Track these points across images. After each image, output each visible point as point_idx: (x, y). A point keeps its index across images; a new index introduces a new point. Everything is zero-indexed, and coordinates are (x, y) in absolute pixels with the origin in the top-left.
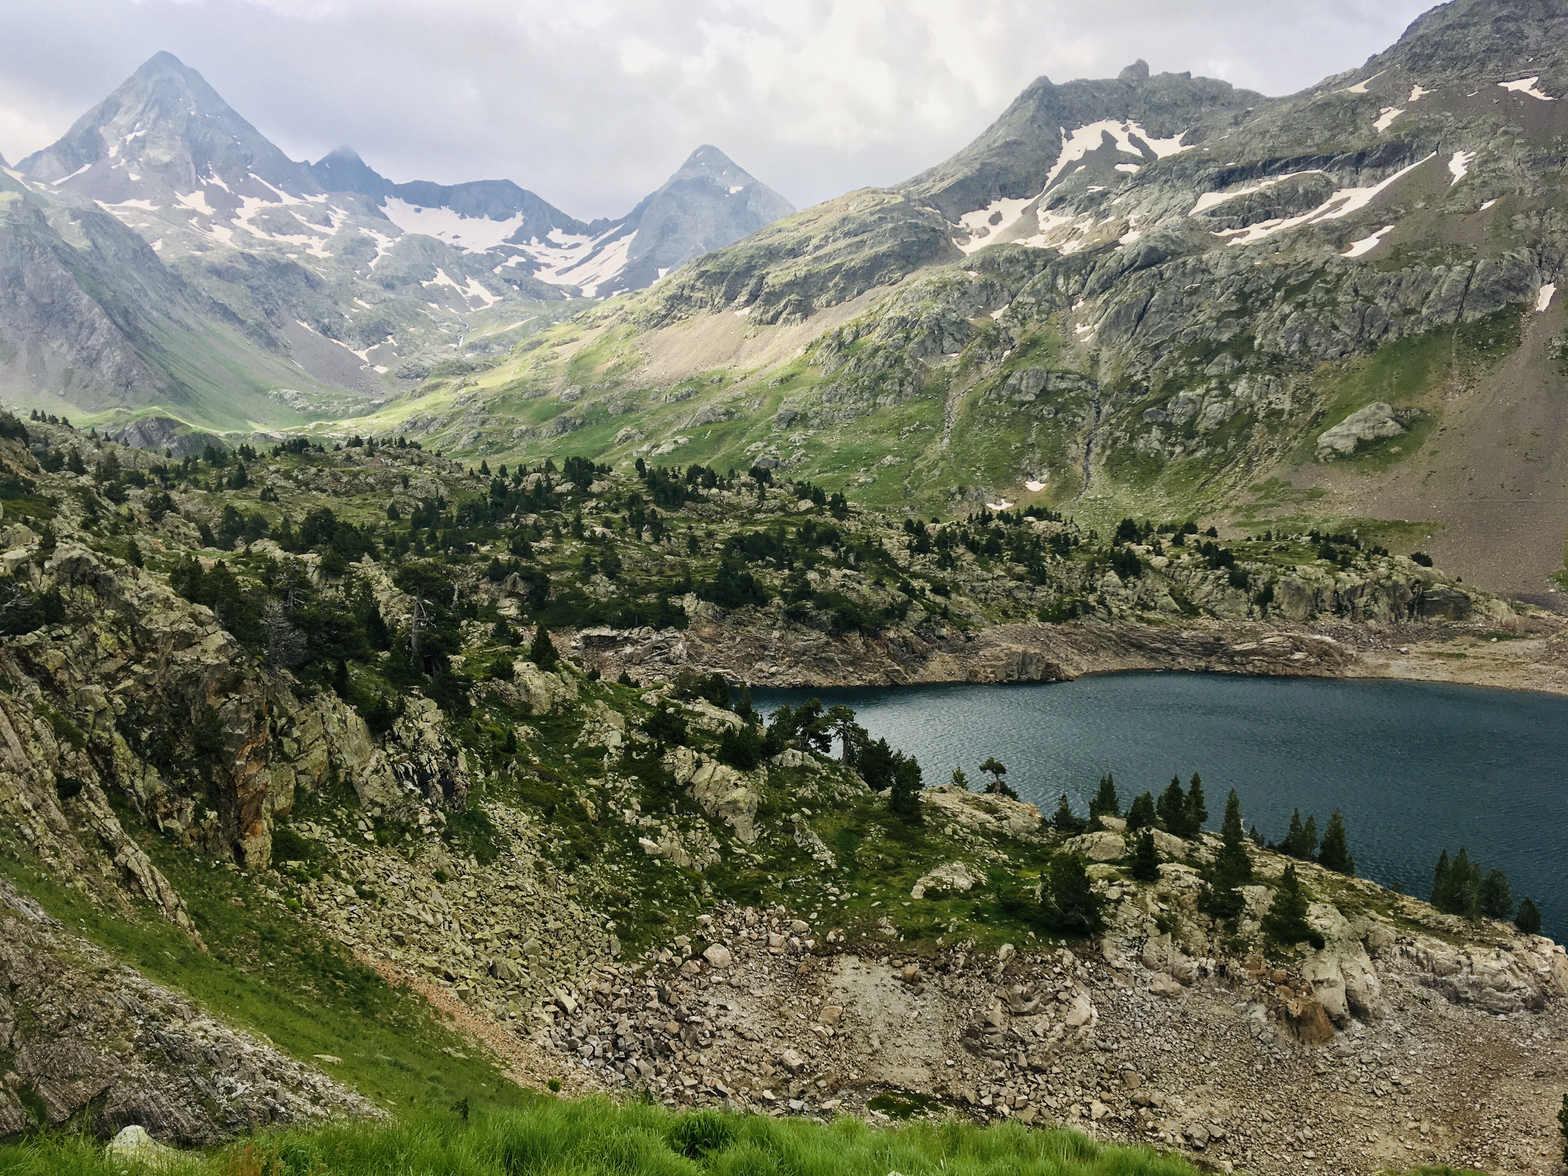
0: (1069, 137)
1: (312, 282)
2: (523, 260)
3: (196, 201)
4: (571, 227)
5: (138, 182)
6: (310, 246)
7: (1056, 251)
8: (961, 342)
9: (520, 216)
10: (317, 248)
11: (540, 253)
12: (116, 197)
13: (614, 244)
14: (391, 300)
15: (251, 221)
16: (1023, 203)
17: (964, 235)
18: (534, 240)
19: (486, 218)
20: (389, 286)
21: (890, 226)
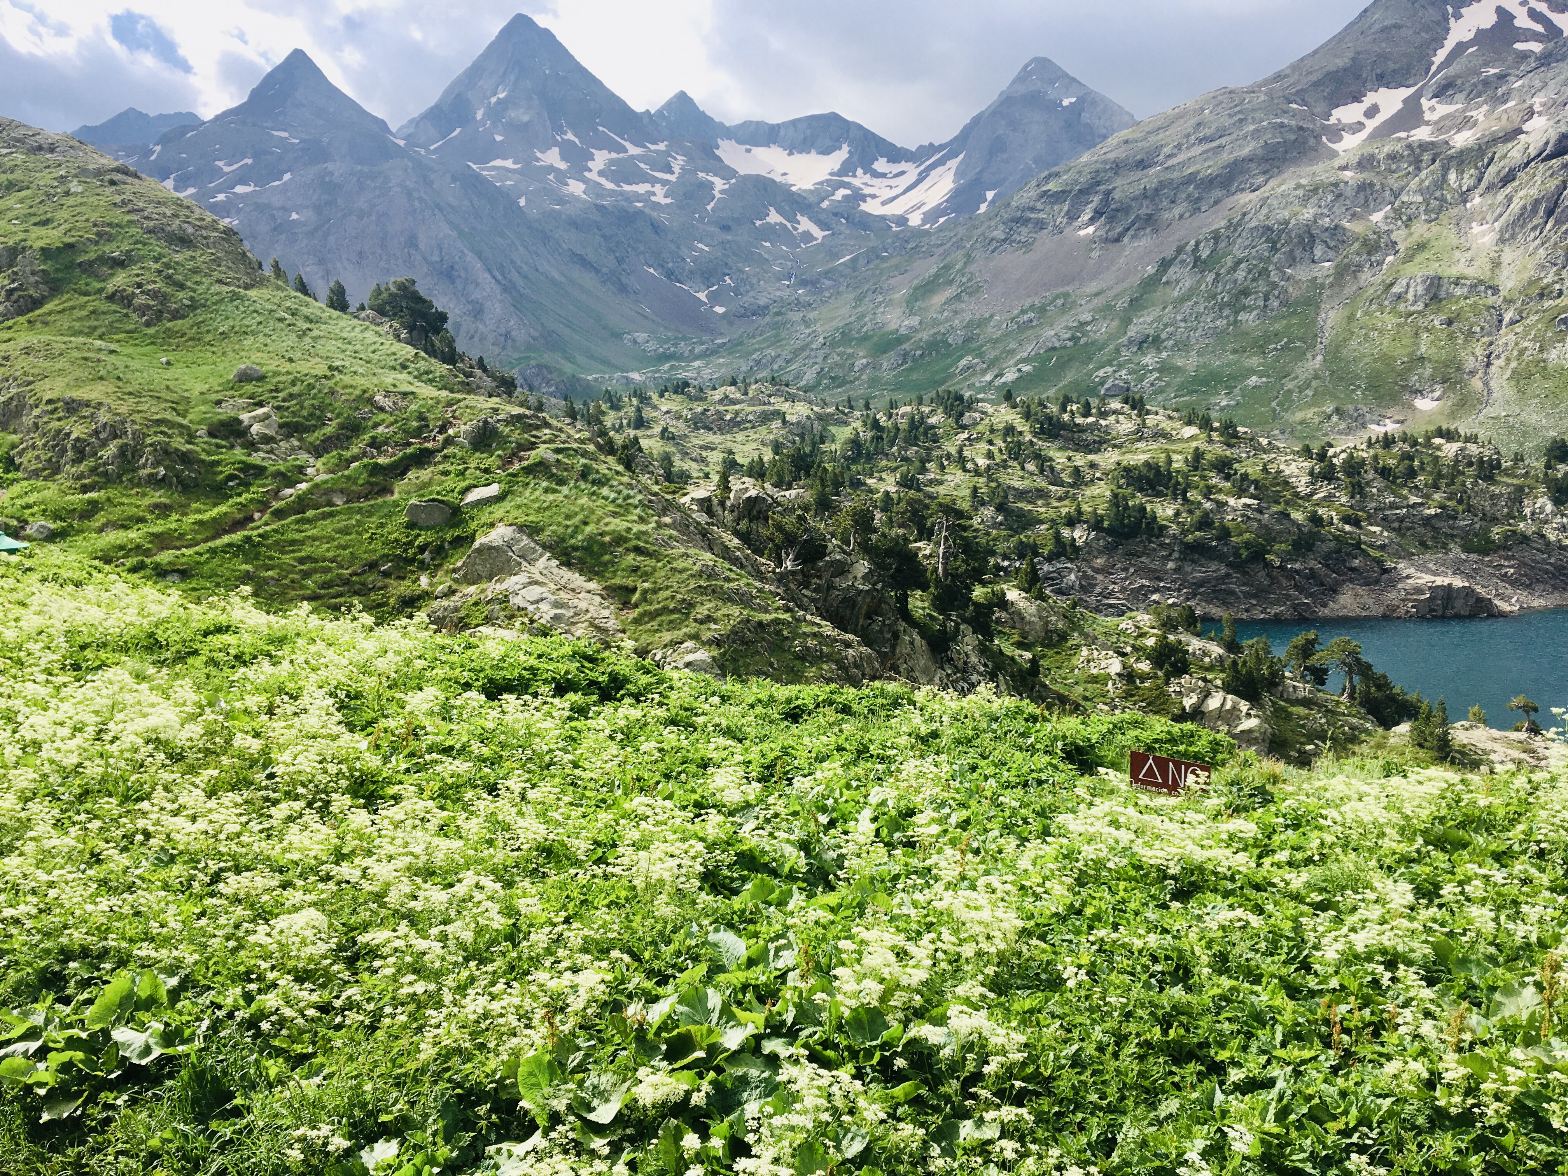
0: (1458, 16)
1: (656, 228)
2: (848, 192)
3: (552, 158)
4: (895, 154)
5: (502, 142)
6: (654, 194)
7: (1447, 143)
8: (1335, 248)
9: (845, 148)
10: (660, 196)
11: (866, 184)
12: (484, 159)
13: (940, 170)
14: (729, 242)
15: (601, 173)
16: (1405, 92)
17: (1336, 133)
18: (860, 171)
19: (813, 152)
20: (726, 228)
21: (1252, 128)
